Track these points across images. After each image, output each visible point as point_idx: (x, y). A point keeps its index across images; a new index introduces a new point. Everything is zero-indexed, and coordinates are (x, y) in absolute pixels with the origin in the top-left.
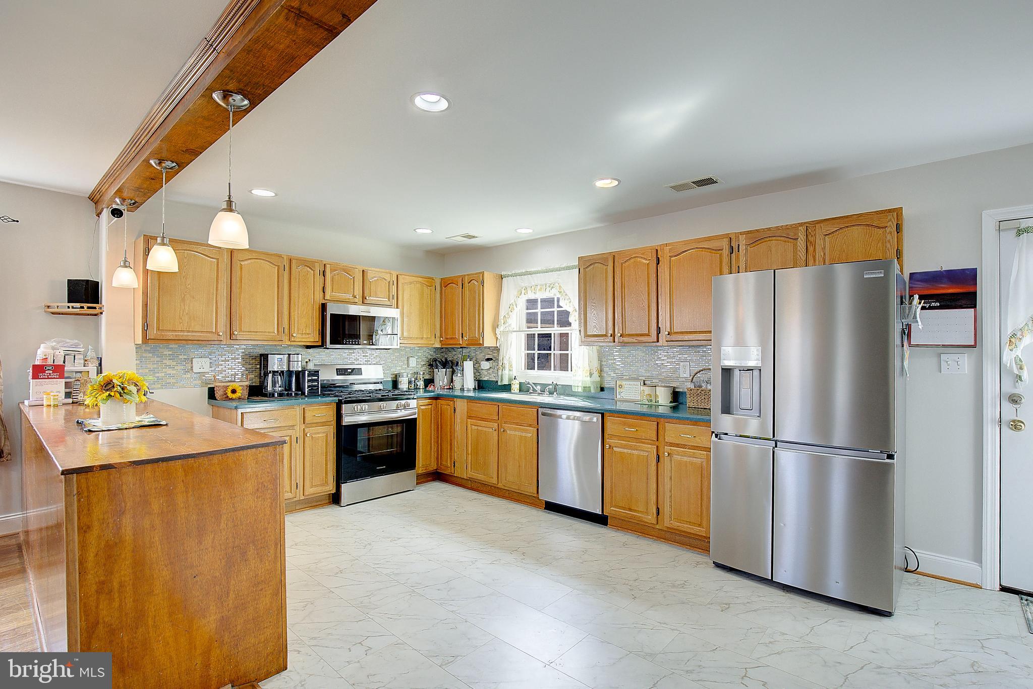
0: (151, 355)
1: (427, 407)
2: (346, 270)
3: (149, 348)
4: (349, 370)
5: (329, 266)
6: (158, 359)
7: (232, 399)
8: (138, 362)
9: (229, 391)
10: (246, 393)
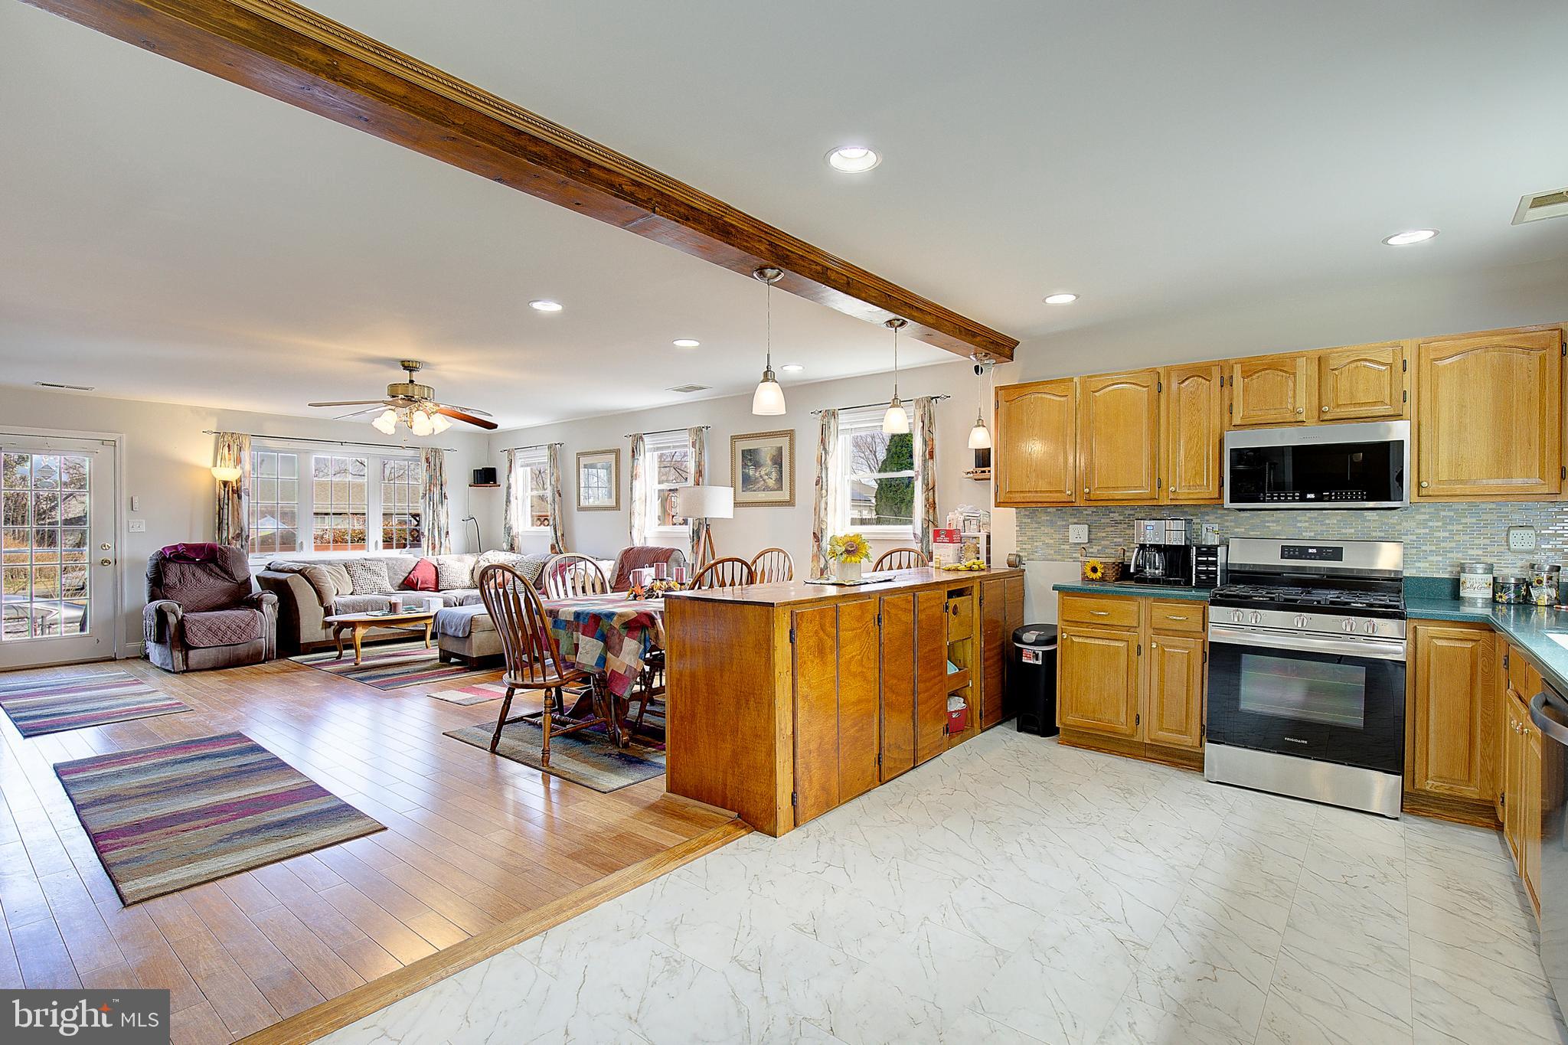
0: (1029, 520)
1: (1458, 644)
2: (1279, 366)
3: (1027, 513)
4: (1310, 551)
5: (1239, 365)
6: (1036, 525)
7: (1092, 580)
8: (1018, 528)
9: (1088, 569)
10: (1110, 573)
